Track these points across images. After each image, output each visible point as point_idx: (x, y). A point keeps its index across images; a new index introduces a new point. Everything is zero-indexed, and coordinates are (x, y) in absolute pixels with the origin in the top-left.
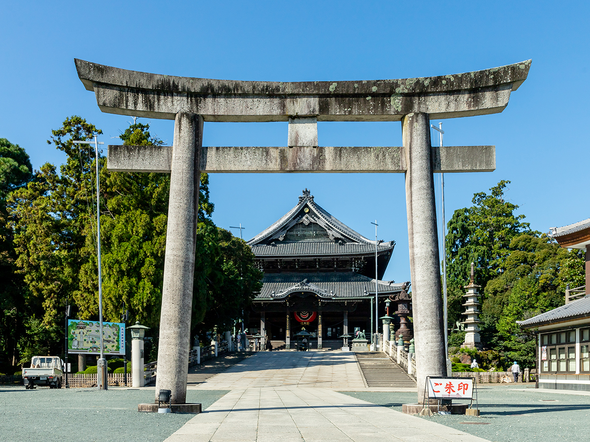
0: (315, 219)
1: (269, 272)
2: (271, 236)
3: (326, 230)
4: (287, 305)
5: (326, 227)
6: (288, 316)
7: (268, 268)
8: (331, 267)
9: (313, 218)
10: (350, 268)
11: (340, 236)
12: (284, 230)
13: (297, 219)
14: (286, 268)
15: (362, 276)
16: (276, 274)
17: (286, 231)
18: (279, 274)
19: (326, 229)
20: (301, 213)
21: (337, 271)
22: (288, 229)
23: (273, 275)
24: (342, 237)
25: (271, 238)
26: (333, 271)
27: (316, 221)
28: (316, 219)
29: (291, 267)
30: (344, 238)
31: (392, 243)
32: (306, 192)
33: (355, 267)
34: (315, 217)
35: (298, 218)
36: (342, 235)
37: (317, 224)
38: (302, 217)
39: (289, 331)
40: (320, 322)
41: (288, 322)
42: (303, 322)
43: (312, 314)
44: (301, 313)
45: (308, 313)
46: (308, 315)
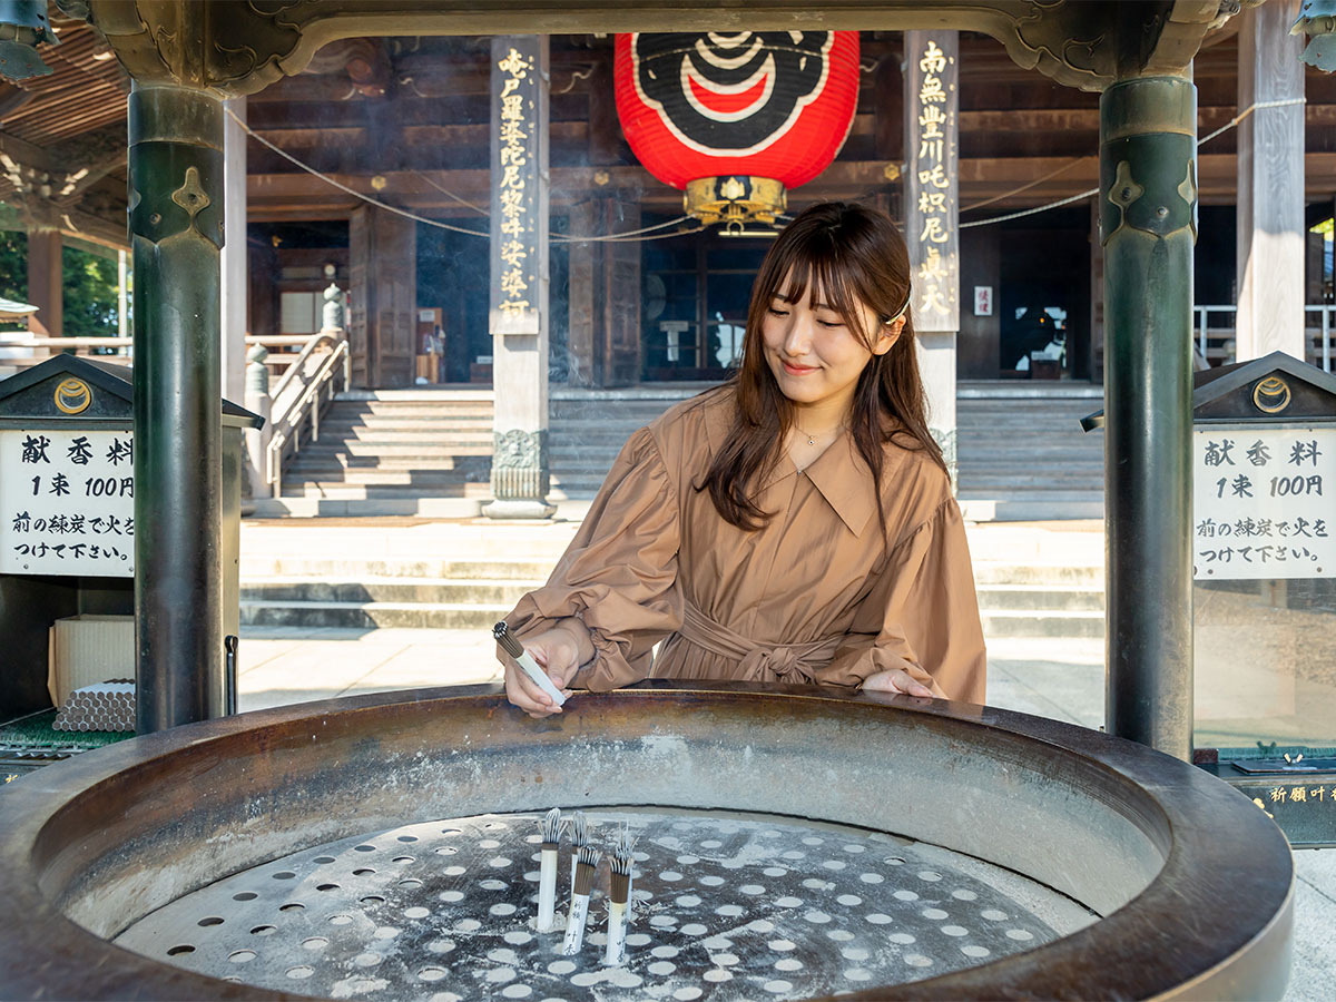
6: (512, 63)
39: (526, 250)
40: (932, 132)
41: (523, 142)
42: (711, 182)
43: (815, 65)
44: (687, 62)
45: (770, 60)
46: (770, 84)
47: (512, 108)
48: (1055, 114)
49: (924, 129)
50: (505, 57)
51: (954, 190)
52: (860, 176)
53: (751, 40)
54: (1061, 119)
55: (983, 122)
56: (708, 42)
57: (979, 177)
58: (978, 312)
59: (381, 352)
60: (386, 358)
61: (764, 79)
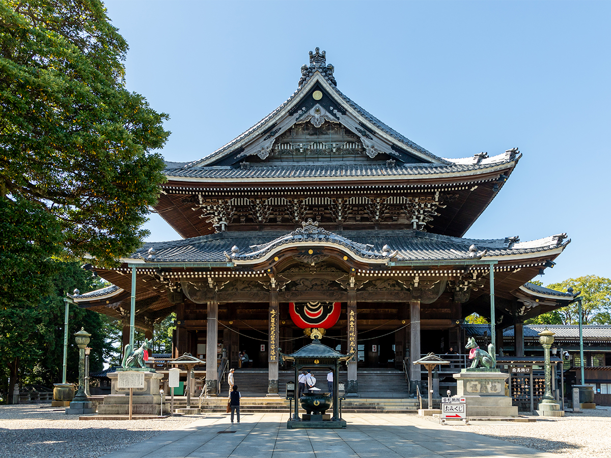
0: (335, 115)
1: (239, 229)
2: (241, 149)
3: (359, 138)
4: (271, 284)
5: (360, 131)
6: (273, 312)
7: (237, 220)
8: (367, 219)
9: (331, 112)
10: (406, 222)
11: (389, 151)
12: (269, 137)
13: (296, 115)
14: (273, 220)
15: (436, 235)
16: (254, 233)
17: (273, 139)
18: (260, 234)
19: (359, 134)
20: (307, 102)
21: (381, 227)
22: (277, 135)
23: (246, 234)
24: (393, 152)
25: (242, 154)
26: (372, 227)
27: (338, 119)
28: (339, 114)
29: (284, 220)
30: (397, 154)
31: (513, 153)
32: (318, 57)
33: (418, 218)
34: (335, 111)
35: (300, 112)
36: (394, 147)
37: (340, 124)
38: (308, 109)
39: (275, 346)
40: (352, 326)
41: (275, 327)
42: (310, 329)
43: (331, 308)
44: (305, 307)
45: (322, 307)
46: (322, 312)
47: (273, 320)
48: (387, 310)
49: (350, 326)
50: (272, 311)
51: (356, 337)
52: (343, 323)
53: (318, 303)
54: (388, 311)
55: (371, 311)
56: (309, 303)
57: (369, 324)
58: (373, 351)
59: (232, 361)
60: (233, 362)
61: (321, 311)
